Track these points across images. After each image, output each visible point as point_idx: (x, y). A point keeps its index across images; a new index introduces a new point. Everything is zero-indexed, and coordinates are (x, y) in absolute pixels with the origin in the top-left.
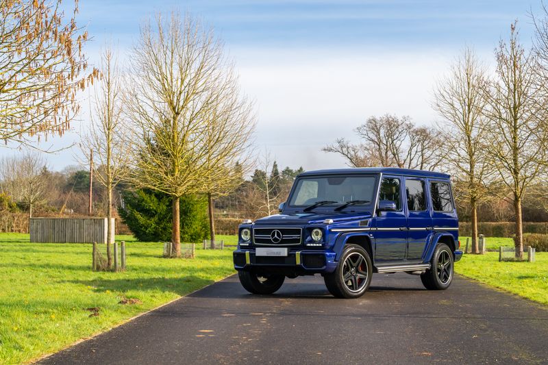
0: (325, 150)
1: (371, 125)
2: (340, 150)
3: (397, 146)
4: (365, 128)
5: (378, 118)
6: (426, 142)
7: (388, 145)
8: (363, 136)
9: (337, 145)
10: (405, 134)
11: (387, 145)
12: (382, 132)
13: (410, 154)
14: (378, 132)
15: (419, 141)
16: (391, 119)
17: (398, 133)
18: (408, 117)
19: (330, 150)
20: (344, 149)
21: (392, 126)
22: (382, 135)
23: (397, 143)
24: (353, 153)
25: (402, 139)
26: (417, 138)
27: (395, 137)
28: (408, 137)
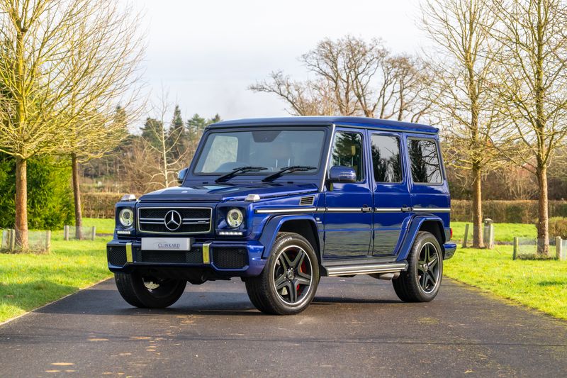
0: (253, 88)
1: (324, 51)
2: (276, 88)
3: (363, 83)
4: (315, 55)
5: (334, 41)
6: (408, 78)
7: (350, 81)
8: (311, 67)
9: (271, 82)
10: (375, 66)
11: (347, 82)
12: (341, 62)
13: (382, 95)
14: (335, 62)
15: (396, 76)
16: (354, 42)
17: (365, 63)
18: (381, 39)
19: (261, 89)
20: (283, 88)
21: (355, 52)
22: (340, 66)
23: (363, 79)
24: (295, 94)
25: (370, 73)
26: (393, 73)
27: (360, 70)
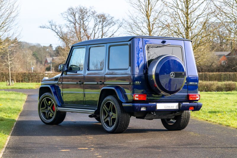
0: (41, 27)
1: (70, 12)
2: (50, 27)
3: (86, 25)
4: (66, 13)
5: (74, 7)
6: (105, 23)
7: (81, 24)
8: (65, 18)
9: (48, 25)
10: (91, 18)
11: (80, 24)
13: (94, 30)
14: (75, 16)
15: (100, 22)
16: (82, 8)
17: (87, 17)
18: (93, 7)
19: (44, 27)
20: (53, 27)
21: (83, 12)
24: (59, 29)
25: (89, 21)
26: (99, 20)
27: (85, 19)
28: (93, 19)
